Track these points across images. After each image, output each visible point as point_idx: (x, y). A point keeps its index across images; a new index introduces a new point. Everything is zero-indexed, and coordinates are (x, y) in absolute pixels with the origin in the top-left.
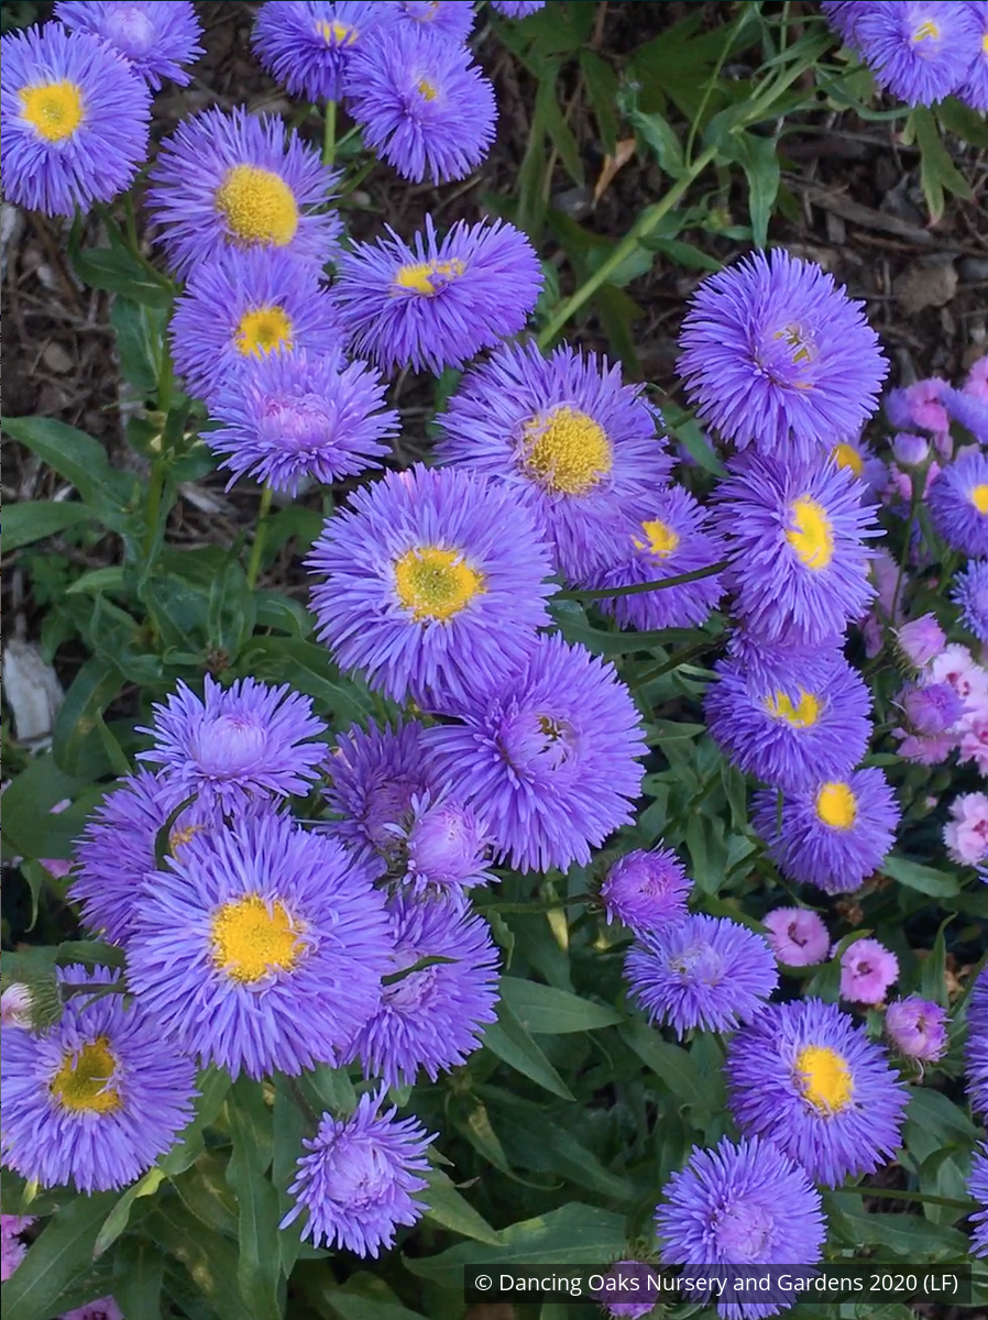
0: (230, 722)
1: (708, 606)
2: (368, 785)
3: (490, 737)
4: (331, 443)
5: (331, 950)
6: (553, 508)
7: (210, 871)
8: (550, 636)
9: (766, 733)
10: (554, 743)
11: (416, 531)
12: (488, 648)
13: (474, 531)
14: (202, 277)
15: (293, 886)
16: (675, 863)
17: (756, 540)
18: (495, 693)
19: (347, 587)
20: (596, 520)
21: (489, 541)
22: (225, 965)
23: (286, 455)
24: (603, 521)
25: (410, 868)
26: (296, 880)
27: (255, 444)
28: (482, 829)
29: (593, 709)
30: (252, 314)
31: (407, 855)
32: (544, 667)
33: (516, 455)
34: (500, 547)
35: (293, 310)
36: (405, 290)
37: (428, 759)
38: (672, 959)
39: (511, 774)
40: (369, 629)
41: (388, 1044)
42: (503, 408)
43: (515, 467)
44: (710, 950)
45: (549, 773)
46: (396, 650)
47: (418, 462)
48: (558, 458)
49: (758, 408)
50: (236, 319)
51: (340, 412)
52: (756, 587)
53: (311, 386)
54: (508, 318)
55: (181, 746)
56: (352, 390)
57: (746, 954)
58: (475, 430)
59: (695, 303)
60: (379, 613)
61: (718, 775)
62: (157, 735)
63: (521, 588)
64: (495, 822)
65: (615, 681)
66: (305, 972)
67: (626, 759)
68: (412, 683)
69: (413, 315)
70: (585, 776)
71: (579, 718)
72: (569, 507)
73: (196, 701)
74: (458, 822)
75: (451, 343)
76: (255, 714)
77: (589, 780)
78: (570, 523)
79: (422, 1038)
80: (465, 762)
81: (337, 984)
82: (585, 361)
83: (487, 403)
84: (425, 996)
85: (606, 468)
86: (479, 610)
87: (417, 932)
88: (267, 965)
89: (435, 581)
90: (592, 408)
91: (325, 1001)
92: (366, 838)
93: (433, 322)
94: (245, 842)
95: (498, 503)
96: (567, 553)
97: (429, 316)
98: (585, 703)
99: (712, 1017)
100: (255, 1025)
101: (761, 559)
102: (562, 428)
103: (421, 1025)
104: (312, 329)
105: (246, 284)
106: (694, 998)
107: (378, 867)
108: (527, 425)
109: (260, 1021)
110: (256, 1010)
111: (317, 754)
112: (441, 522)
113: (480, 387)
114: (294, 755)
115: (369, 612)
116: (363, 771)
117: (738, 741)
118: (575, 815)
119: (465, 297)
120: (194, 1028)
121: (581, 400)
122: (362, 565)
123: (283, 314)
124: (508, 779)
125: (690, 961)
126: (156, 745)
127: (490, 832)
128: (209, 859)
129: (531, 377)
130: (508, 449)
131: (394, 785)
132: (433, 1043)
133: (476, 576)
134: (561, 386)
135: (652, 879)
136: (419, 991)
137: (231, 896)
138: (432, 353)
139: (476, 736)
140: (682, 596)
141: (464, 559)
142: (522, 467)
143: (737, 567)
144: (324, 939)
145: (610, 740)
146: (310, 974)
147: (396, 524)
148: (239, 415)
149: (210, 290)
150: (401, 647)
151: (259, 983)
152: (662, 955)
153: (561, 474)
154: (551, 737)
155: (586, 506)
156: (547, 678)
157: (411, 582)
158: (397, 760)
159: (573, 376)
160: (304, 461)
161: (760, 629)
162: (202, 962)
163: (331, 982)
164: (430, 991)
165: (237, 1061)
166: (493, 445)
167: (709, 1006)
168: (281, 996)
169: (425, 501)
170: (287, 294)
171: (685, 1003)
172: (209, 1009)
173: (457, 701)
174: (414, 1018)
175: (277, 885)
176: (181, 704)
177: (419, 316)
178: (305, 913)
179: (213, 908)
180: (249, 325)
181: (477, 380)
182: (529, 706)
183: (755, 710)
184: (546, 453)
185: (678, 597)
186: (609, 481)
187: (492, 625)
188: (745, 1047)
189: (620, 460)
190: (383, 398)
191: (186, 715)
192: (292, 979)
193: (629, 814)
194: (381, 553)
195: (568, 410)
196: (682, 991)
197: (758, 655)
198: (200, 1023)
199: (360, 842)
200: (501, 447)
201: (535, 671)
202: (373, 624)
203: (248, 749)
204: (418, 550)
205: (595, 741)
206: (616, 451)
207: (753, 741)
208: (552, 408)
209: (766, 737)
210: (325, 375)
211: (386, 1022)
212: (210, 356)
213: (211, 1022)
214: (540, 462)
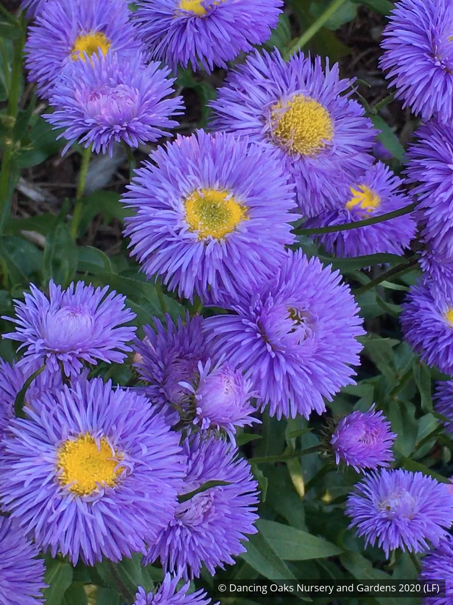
0: (68, 312)
1: (402, 247)
2: (166, 360)
3: (254, 321)
4: (136, 119)
5: (142, 472)
6: (293, 165)
7: (55, 417)
8: (294, 251)
9: (445, 337)
10: (299, 327)
11: (198, 176)
12: (251, 258)
13: (240, 176)
14: (49, 13)
15: (114, 428)
16: (383, 421)
17: (437, 185)
18: (257, 290)
19: (152, 215)
20: (323, 174)
21: (250, 183)
22: (67, 483)
23: (105, 128)
24: (328, 174)
25: (198, 413)
26: (116, 422)
27: (83, 121)
28: (248, 386)
29: (326, 302)
30: (83, 37)
31: (195, 405)
32: (290, 272)
33: (266, 129)
34: (258, 188)
35: (111, 35)
36: (185, 13)
37: (210, 338)
38: (381, 501)
39: (269, 348)
40: (166, 246)
41: (180, 548)
42: (256, 95)
43: (266, 137)
44: (408, 494)
45: (295, 347)
46: (185, 261)
47: (199, 129)
48: (296, 130)
49: (439, 89)
50: (71, 41)
51: (142, 98)
52: (438, 219)
53: (121, 79)
54: (259, 32)
55: (35, 328)
56: (150, 82)
57: (433, 497)
58: (237, 111)
59: (391, 17)
60: (175, 235)
61: (411, 371)
62: (18, 322)
63: (275, 215)
64: (258, 381)
65: (340, 283)
66: (123, 487)
67: (351, 337)
68: (199, 283)
69: (191, 30)
70: (320, 350)
71: (315, 308)
72: (305, 165)
73: (44, 298)
74: (232, 381)
75: (218, 49)
76: (86, 306)
77: (323, 352)
78: (306, 176)
79: (204, 543)
80: (237, 339)
81: (147, 495)
82: (313, 62)
83: (244, 92)
84: (206, 515)
85: (330, 137)
86: (245, 231)
87: (200, 468)
88: (97, 483)
89: (213, 212)
90: (319, 95)
91: (138, 509)
92: (165, 398)
93: (205, 34)
94: (80, 396)
95: (256, 155)
96: (304, 196)
97: (203, 31)
98: (320, 298)
99: (409, 541)
100: (90, 525)
101: (441, 198)
102: (298, 109)
103: (203, 534)
104: (126, 47)
105: (79, 17)
106: (397, 528)
107: (174, 418)
108: (273, 107)
109: (92, 521)
110: (90, 514)
111: (131, 334)
112: (217, 169)
113: (240, 80)
114: (114, 335)
115: (167, 234)
116: (162, 352)
117: (426, 344)
118: (314, 376)
119: (228, 16)
120: (47, 527)
121: (310, 90)
122: (162, 200)
123: (104, 37)
124: (267, 350)
125: (394, 502)
126: (16, 328)
127: (254, 388)
128: (55, 409)
129: (275, 74)
130: (260, 124)
131: (185, 361)
132: (212, 546)
133: (242, 208)
134: (297, 79)
135: (367, 432)
136: (201, 510)
137: (71, 434)
138: (205, 57)
139: (243, 320)
140: (384, 239)
141: (233, 196)
142: (270, 137)
143: (425, 204)
144: (137, 465)
145: (338, 324)
146: (128, 489)
147: (185, 171)
148: (71, 101)
149: (54, 21)
150: (189, 259)
151: (92, 496)
152: (374, 497)
153: (298, 141)
154: (296, 321)
155: (316, 163)
156: (293, 279)
157: (196, 213)
158: (187, 343)
159: (304, 73)
160: (118, 131)
161: (440, 251)
162: (51, 482)
163: (142, 494)
164: (209, 511)
165: (76, 551)
166: (249, 121)
167: (407, 533)
168: (107, 504)
169: (205, 155)
170: (106, 23)
171: (390, 532)
172: (56, 513)
173: (230, 297)
174: (198, 529)
175: (103, 427)
176: (33, 300)
177: (196, 31)
178: (123, 446)
179: (58, 443)
180: (81, 46)
181: (237, 76)
182: (281, 299)
183: (436, 321)
184: (287, 126)
185: (380, 240)
186: (332, 146)
187: (254, 241)
188: (434, 564)
189: (339, 132)
190: (172, 87)
191: (36, 307)
192: (114, 493)
193: (352, 377)
194: (175, 193)
195: (302, 97)
196: (388, 523)
197: (440, 270)
198: (51, 524)
199: (161, 401)
200: (255, 122)
201: (284, 275)
202: (170, 243)
203: (81, 330)
204: (201, 190)
205: (328, 324)
206: (336, 126)
207: (437, 344)
208: (291, 95)
209: (445, 340)
210: (131, 71)
211: (178, 532)
212: (54, 68)
213: (58, 523)
214: (283, 133)
